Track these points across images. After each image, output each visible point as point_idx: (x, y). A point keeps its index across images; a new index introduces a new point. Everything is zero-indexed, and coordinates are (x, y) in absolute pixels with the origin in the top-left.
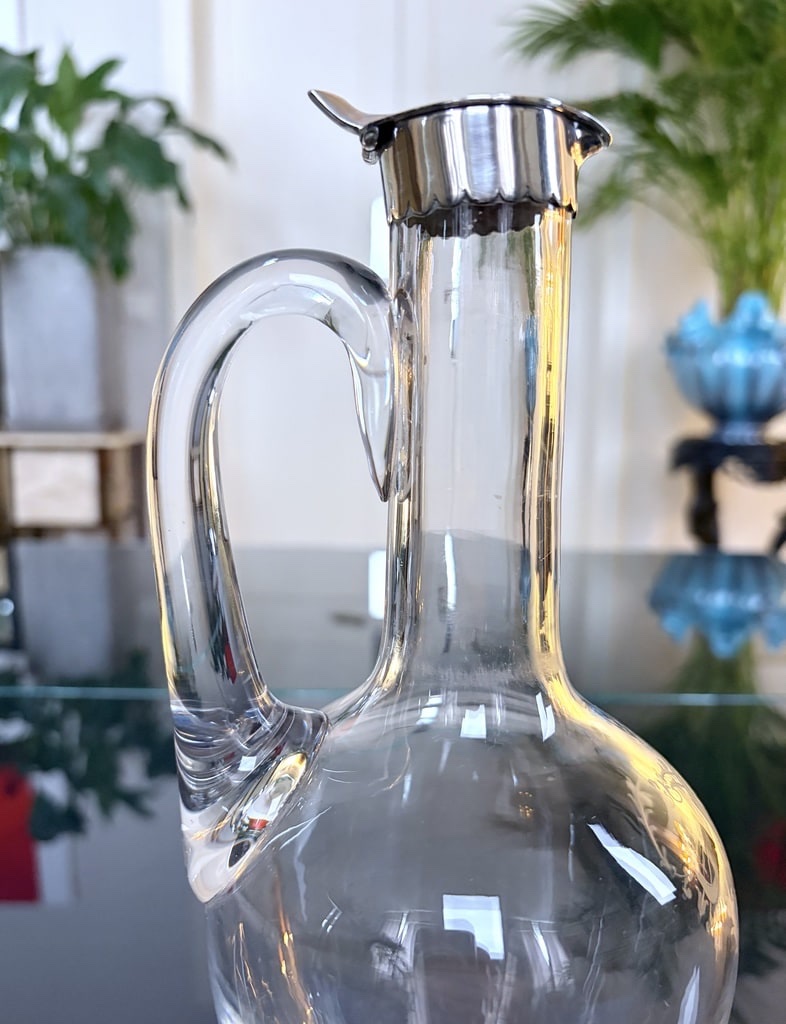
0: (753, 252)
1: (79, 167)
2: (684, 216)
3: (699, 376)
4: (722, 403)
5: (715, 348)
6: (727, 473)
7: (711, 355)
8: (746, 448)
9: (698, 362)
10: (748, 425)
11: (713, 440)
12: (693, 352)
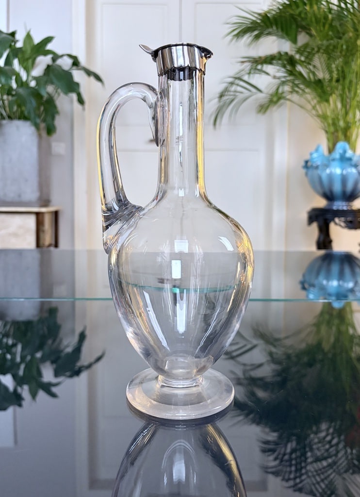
0: (342, 124)
1: (33, 84)
2: (309, 107)
3: (320, 178)
4: (331, 192)
5: (327, 166)
6: (336, 224)
7: (326, 170)
8: (343, 211)
9: (319, 172)
10: (344, 203)
11: (327, 208)
12: (317, 167)
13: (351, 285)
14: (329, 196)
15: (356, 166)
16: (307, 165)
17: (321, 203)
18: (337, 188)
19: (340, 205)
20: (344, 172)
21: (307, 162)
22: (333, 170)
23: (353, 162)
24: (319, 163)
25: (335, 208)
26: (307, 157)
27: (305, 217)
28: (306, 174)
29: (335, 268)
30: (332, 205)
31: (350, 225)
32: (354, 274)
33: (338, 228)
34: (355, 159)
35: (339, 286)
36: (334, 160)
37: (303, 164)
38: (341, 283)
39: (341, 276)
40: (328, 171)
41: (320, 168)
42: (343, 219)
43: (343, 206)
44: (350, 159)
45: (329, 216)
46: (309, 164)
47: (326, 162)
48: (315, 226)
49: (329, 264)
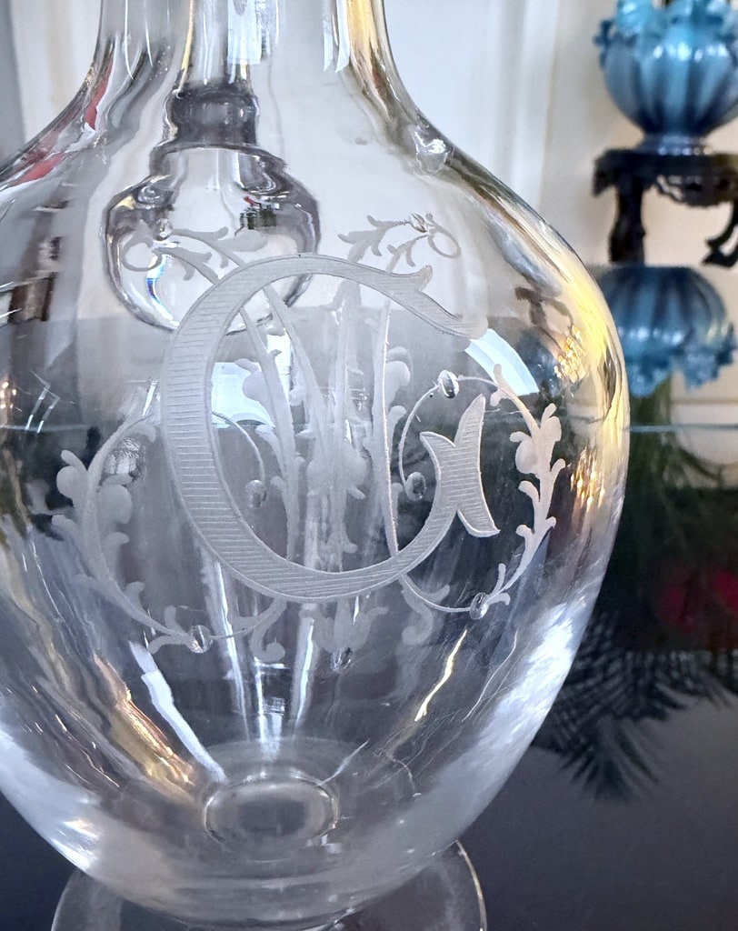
3: (636, 71)
4: (659, 108)
5: (656, 38)
6: (661, 191)
7: (653, 47)
8: (682, 159)
9: (637, 54)
10: (686, 140)
11: (644, 150)
12: (631, 41)
13: (677, 338)
14: (651, 121)
15: (728, 39)
16: (607, 35)
17: (630, 137)
18: (675, 98)
19: (675, 144)
20: (698, 56)
21: (606, 26)
22: (671, 51)
23: (724, 30)
24: (639, 29)
25: (662, 151)
26: (608, 13)
27: (587, 170)
28: (603, 59)
29: (647, 299)
30: (657, 143)
31: (694, 194)
32: (687, 313)
33: (666, 201)
34: (729, 20)
35: (651, 340)
36: (675, 21)
37: (595, 30)
38: (656, 333)
39: (658, 320)
40: (658, 52)
41: (640, 42)
42: (676, 180)
43: (683, 146)
44: (717, 20)
45: (646, 171)
46: (612, 31)
47: (655, 27)
48: (611, 194)
49: (635, 288)
